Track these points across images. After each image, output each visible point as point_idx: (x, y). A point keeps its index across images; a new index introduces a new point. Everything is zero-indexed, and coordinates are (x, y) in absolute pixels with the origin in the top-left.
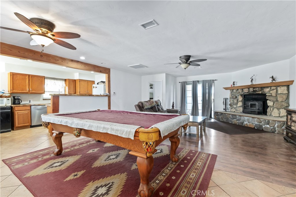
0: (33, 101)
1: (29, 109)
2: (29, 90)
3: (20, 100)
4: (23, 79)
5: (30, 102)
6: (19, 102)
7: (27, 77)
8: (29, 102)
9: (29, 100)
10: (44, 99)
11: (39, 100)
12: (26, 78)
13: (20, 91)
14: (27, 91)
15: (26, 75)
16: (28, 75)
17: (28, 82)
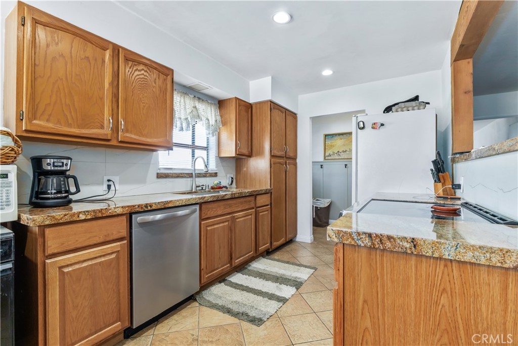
0: (121, 183)
1: (124, 233)
2: (116, 129)
3: (71, 181)
4: (88, 58)
5: (109, 187)
6: (67, 192)
7: (108, 54)
8: (105, 187)
9: (106, 178)
10: (160, 176)
11: (142, 180)
12: (103, 61)
13: (70, 125)
14: (106, 131)
15: (101, 44)
16: (111, 47)
17: (111, 84)
